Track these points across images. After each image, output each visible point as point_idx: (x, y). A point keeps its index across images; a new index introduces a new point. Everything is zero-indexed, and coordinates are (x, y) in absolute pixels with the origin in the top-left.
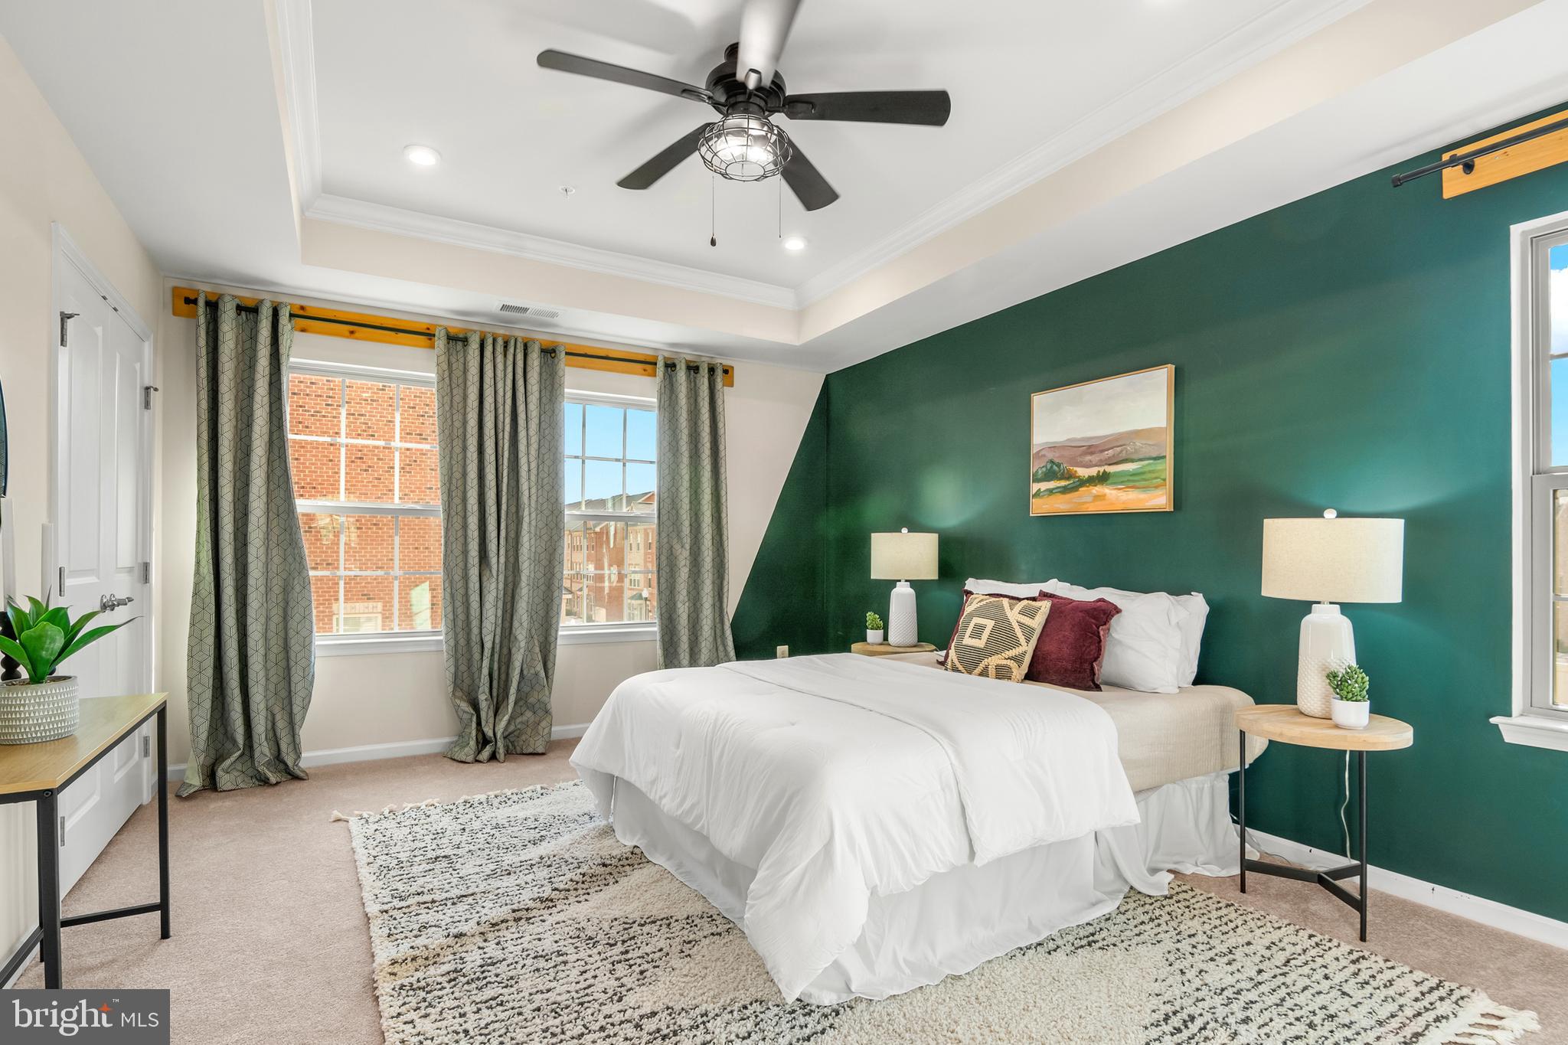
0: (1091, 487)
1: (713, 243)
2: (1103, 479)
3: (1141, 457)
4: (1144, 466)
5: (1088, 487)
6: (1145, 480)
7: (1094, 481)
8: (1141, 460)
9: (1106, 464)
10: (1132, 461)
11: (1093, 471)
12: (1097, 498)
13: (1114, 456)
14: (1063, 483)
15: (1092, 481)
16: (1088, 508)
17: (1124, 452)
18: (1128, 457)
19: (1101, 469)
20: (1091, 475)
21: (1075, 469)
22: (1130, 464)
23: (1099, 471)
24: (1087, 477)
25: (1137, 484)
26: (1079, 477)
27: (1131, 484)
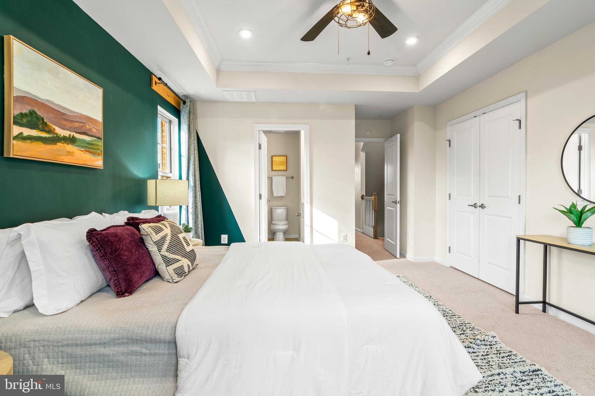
0: (65, 144)
1: (369, 53)
2: (72, 140)
3: (92, 134)
4: (93, 141)
5: (63, 144)
6: (93, 149)
7: (68, 141)
8: (92, 136)
9: (74, 132)
10: (88, 135)
11: (66, 133)
12: (69, 153)
13: (78, 127)
14: (44, 135)
15: (65, 139)
16: (63, 160)
17: (84, 127)
18: (86, 132)
19: (72, 134)
20: (65, 135)
21: (54, 126)
22: (87, 137)
23: (70, 135)
24: (62, 136)
25: (90, 150)
26: (57, 134)
27: (87, 149)
